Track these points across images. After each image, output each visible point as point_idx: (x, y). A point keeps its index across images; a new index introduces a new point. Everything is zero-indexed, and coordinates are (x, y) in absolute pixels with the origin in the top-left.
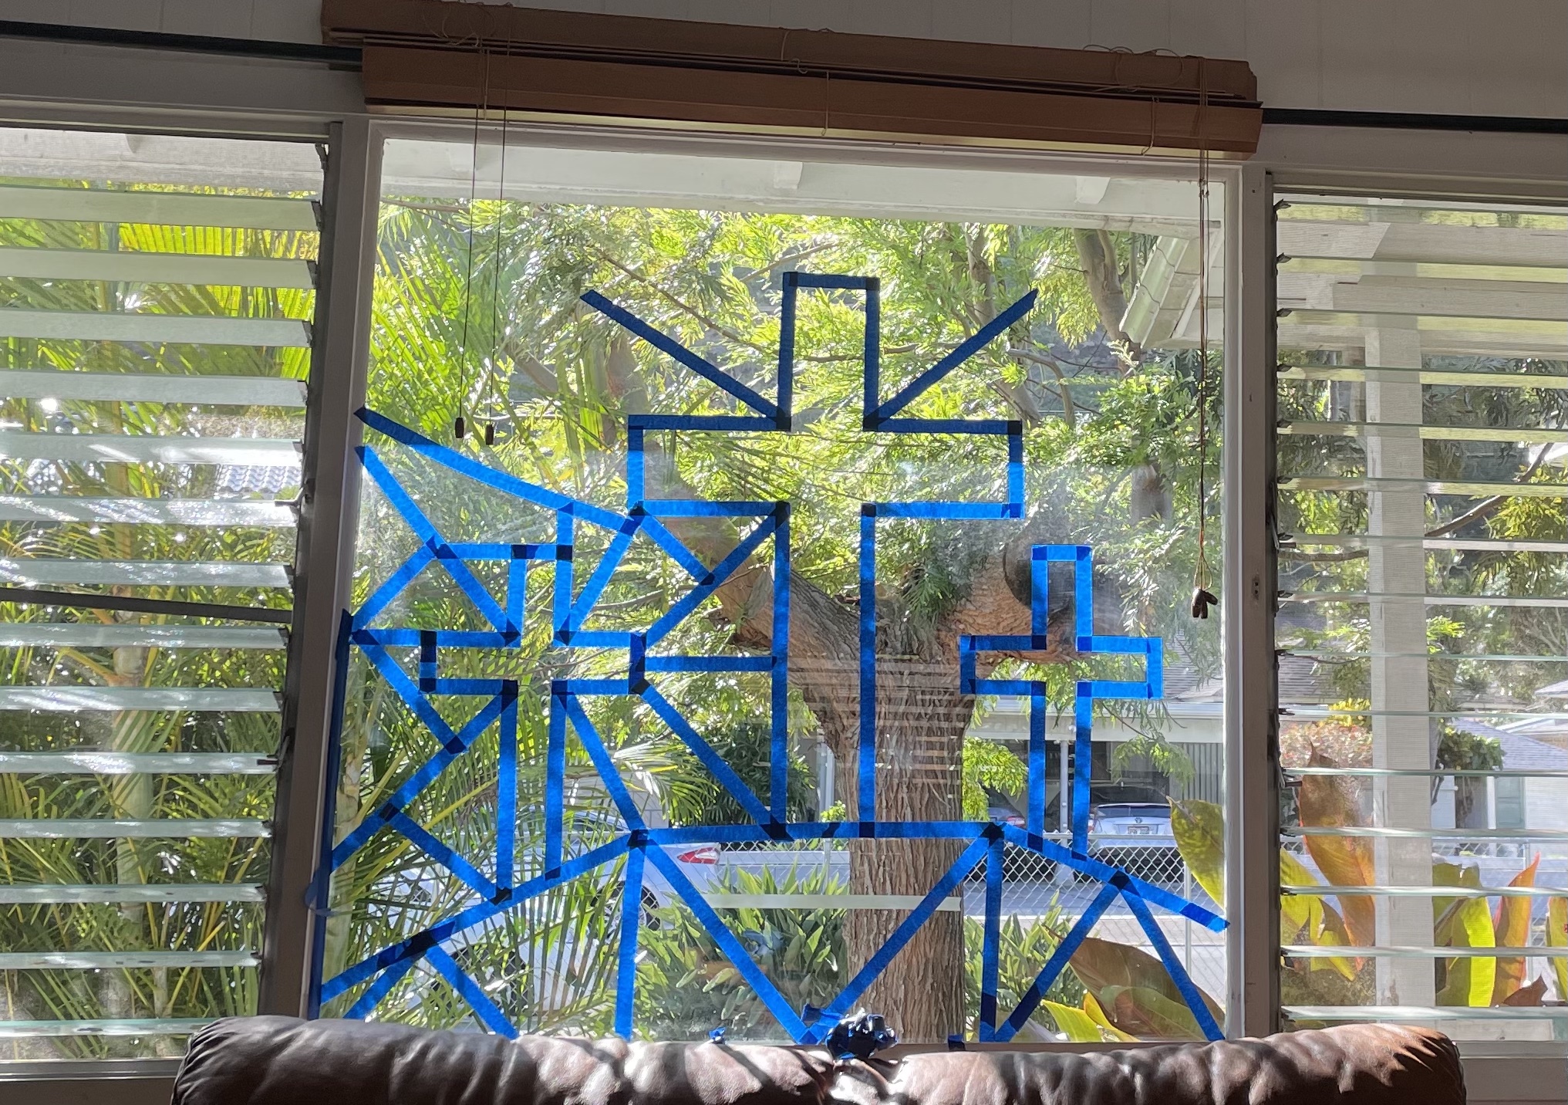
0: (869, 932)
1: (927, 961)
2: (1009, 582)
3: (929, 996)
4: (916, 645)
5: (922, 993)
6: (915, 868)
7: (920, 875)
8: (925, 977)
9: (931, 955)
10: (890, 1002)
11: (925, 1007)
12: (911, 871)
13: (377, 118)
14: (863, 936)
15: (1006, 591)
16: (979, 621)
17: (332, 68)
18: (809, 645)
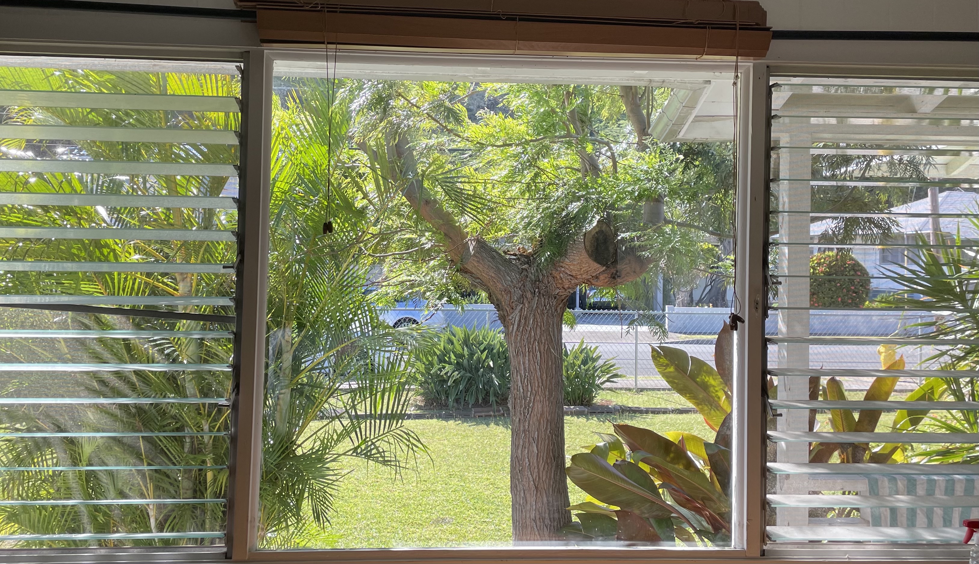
0: (521, 407)
1: (548, 420)
2: (587, 251)
3: (549, 437)
4: (541, 277)
5: (545, 435)
6: (542, 379)
7: (544, 382)
8: (546, 429)
9: (549, 418)
10: (531, 439)
11: (547, 442)
12: (540, 380)
13: (268, 50)
14: (518, 408)
15: (585, 255)
16: (572, 267)
17: (242, 21)
18: (492, 277)
